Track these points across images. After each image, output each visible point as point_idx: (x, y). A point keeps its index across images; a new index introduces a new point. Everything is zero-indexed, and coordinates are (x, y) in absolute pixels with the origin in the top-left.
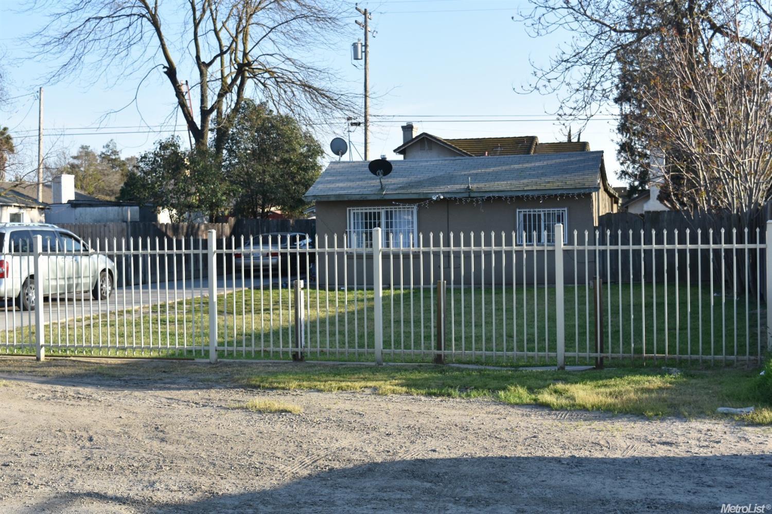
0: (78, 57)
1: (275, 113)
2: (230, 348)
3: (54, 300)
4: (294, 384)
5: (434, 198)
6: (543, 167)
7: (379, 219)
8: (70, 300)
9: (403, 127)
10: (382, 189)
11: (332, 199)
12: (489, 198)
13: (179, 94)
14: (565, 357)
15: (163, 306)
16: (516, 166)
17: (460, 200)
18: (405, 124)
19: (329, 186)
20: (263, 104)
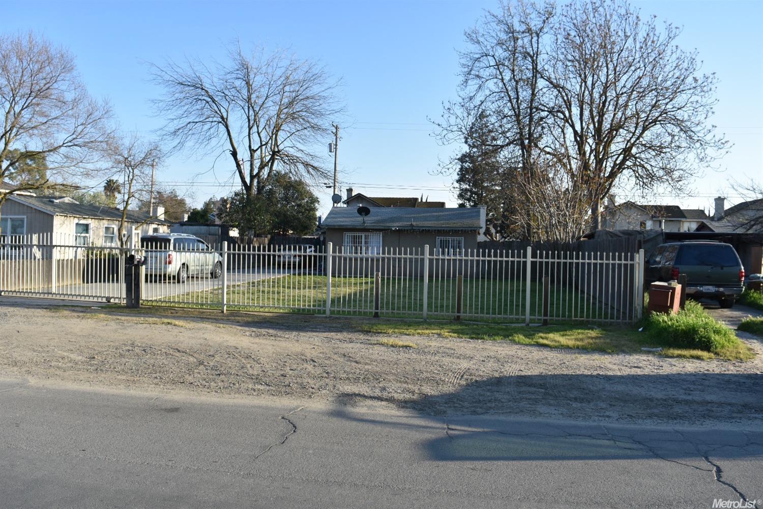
0: (181, 144)
1: (293, 179)
2: (319, 308)
3: (193, 277)
4: (390, 331)
5: (393, 229)
6: (450, 215)
7: (361, 239)
8: (202, 278)
9: (347, 190)
10: (364, 222)
11: (337, 227)
12: (423, 230)
13: (238, 166)
14: (530, 319)
15: (253, 283)
16: (435, 214)
17: (407, 230)
18: (348, 188)
19: (334, 220)
20: (286, 174)
